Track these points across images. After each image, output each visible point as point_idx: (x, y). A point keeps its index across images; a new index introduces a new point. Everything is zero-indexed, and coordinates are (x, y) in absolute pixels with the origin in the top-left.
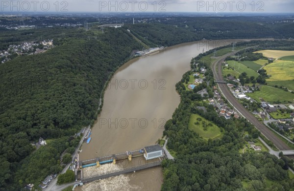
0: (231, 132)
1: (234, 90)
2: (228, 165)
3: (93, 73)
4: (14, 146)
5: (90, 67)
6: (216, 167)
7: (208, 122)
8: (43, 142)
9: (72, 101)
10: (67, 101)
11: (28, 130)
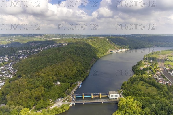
0: (163, 90)
1: (171, 72)
2: (158, 104)
3: (86, 58)
4: (46, 82)
5: (85, 55)
6: (150, 104)
7: (149, 85)
8: (59, 83)
9: (74, 67)
10: (72, 67)
11: (53, 77)
